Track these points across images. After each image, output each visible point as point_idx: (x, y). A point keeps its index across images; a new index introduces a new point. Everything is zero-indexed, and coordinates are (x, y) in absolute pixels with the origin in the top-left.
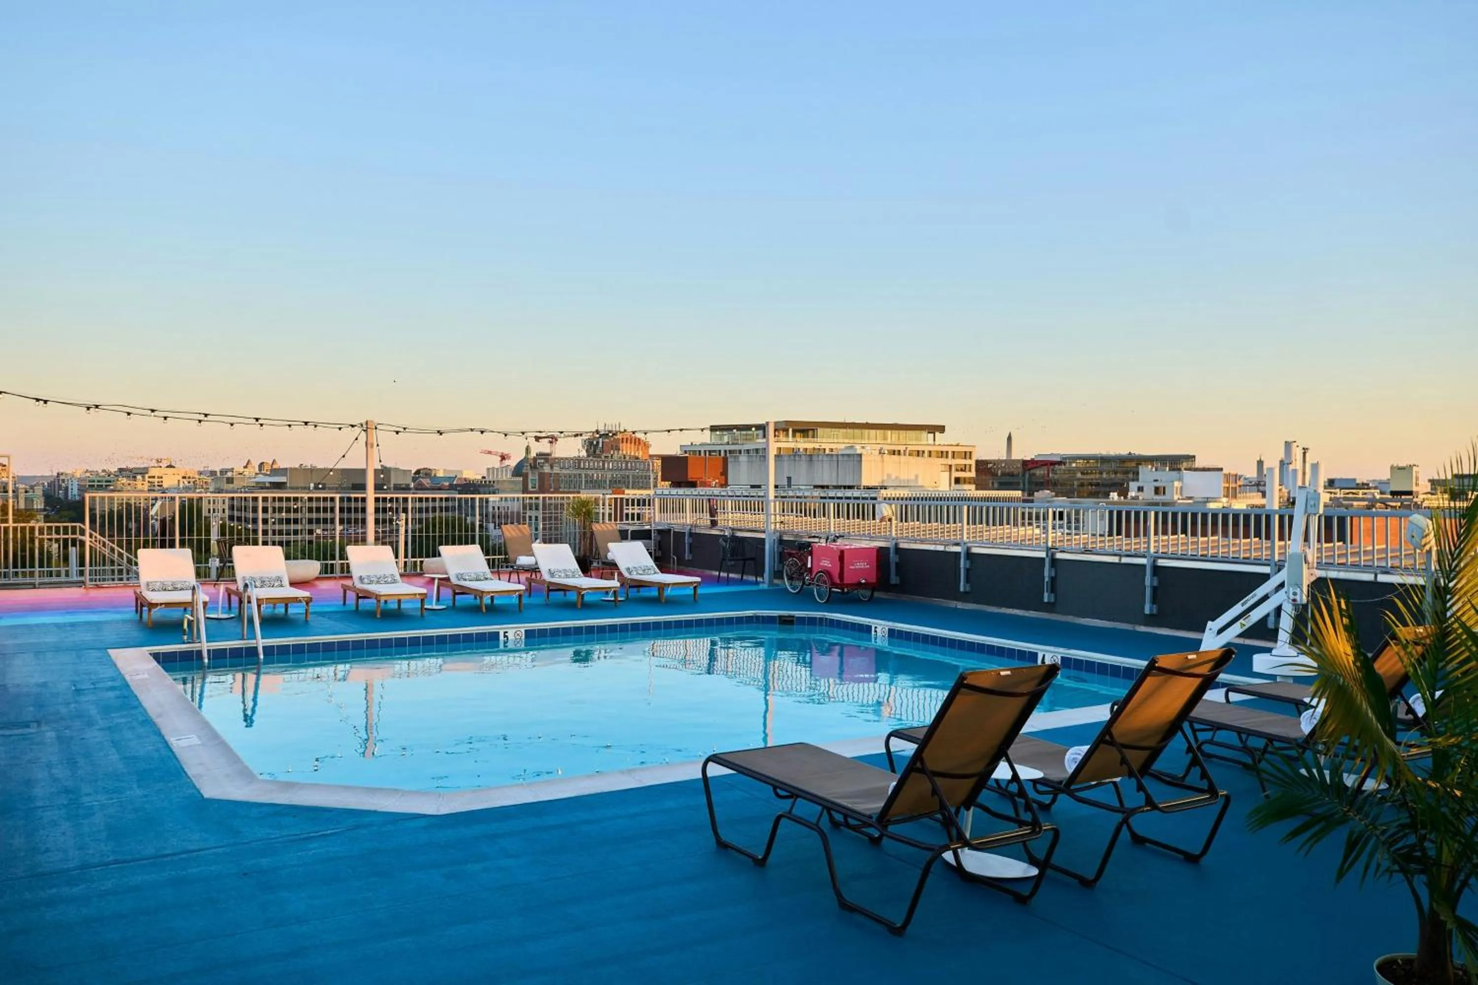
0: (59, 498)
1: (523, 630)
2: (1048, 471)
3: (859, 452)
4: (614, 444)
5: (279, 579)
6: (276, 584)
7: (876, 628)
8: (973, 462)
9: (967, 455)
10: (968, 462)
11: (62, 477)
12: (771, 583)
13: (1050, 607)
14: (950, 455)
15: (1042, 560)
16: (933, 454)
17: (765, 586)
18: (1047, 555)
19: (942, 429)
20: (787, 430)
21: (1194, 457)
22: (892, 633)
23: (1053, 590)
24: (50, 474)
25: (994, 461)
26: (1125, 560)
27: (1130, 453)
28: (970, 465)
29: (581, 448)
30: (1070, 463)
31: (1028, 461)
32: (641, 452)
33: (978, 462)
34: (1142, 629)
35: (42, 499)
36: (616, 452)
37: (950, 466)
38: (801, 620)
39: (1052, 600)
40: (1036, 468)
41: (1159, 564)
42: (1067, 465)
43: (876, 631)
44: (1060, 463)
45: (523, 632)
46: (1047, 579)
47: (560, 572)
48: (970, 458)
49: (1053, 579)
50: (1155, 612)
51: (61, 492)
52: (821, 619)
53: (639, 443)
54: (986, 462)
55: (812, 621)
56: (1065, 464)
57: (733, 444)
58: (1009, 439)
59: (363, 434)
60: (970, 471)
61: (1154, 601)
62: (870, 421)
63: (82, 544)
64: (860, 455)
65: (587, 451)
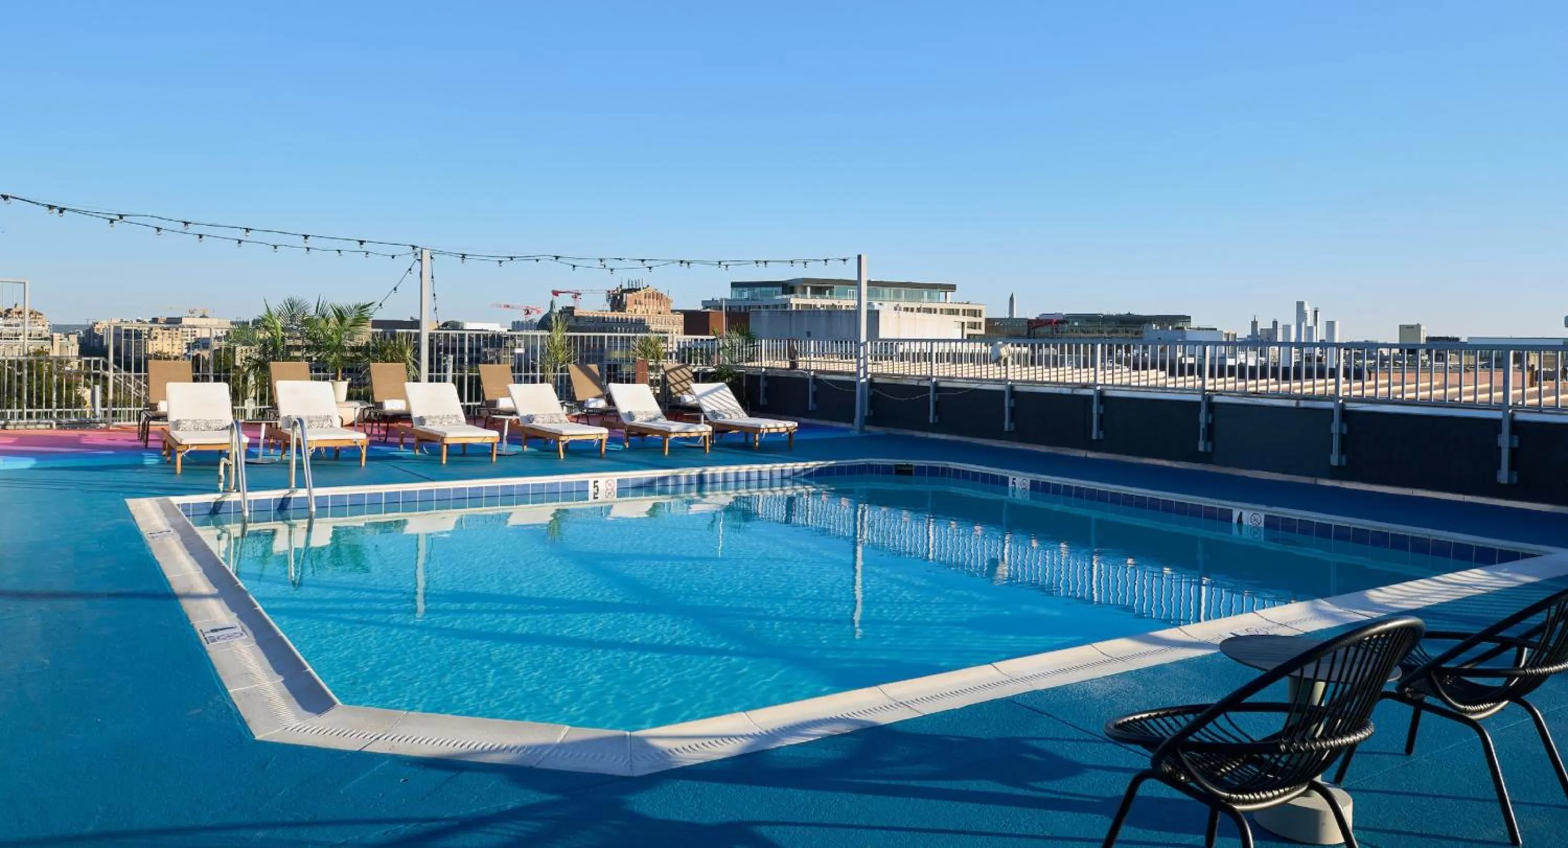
0: (94, 347)
1: (615, 479)
2: (1052, 329)
3: (876, 308)
4: (638, 300)
5: (328, 418)
6: (326, 425)
7: (1014, 479)
8: (982, 320)
9: (975, 313)
10: (977, 320)
11: (97, 326)
12: (862, 430)
13: (1206, 458)
14: (961, 312)
15: (1198, 403)
16: (944, 312)
17: (856, 433)
18: (1204, 399)
19: (952, 288)
20: (805, 288)
21: (1189, 317)
22: (1034, 485)
23: (1209, 437)
24: (86, 323)
25: (1001, 319)
26: (1303, 404)
27: (1129, 314)
28: (980, 323)
29: (605, 302)
30: (1073, 322)
31: (1033, 320)
32: (663, 307)
33: (988, 321)
34: (1328, 483)
35: (77, 347)
36: (639, 306)
37: (963, 323)
38: (921, 470)
39: (1209, 449)
40: (1042, 326)
41: (1347, 409)
42: (1070, 324)
43: (1014, 483)
44: (1063, 322)
45: (616, 481)
46: (1202, 426)
47: (642, 414)
48: (980, 316)
49: (1210, 427)
50: (1344, 463)
51: (96, 340)
52: (943, 469)
53: (662, 298)
54: (994, 320)
55: (934, 471)
56: (1068, 323)
57: (753, 300)
58: (1012, 299)
59: (418, 263)
60: (980, 328)
61: (1342, 451)
62: (885, 280)
63: (106, 379)
64: (878, 312)
65: (611, 305)
